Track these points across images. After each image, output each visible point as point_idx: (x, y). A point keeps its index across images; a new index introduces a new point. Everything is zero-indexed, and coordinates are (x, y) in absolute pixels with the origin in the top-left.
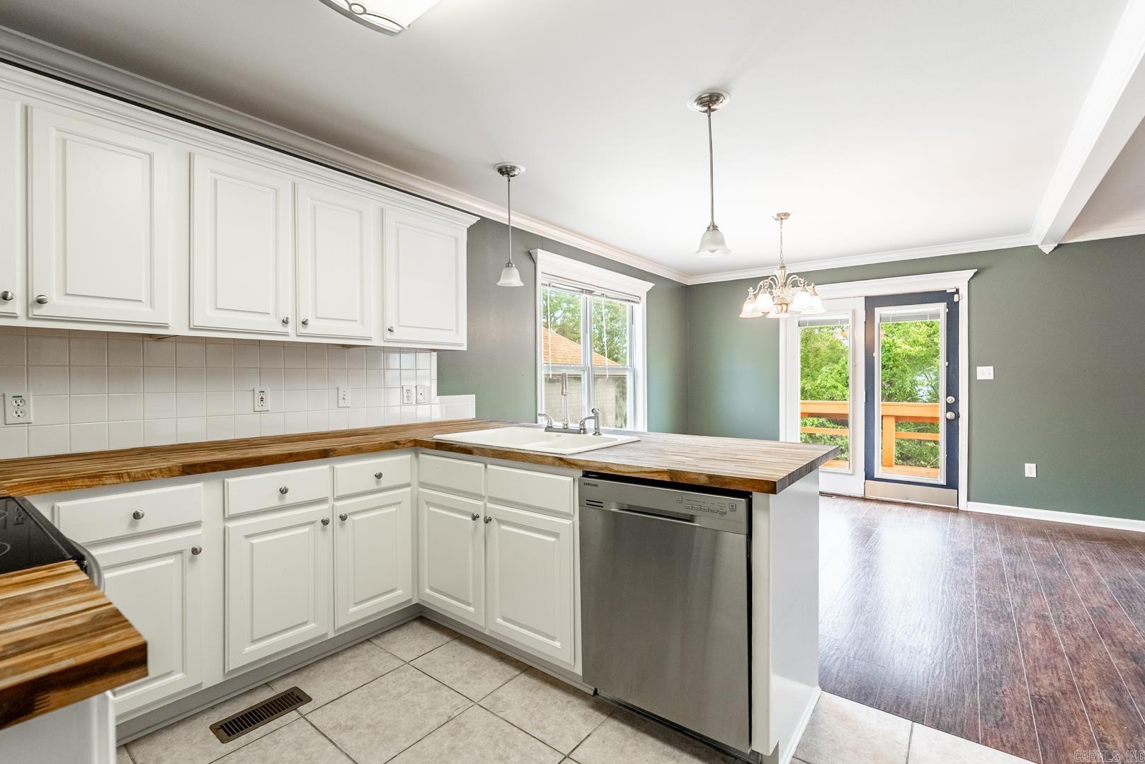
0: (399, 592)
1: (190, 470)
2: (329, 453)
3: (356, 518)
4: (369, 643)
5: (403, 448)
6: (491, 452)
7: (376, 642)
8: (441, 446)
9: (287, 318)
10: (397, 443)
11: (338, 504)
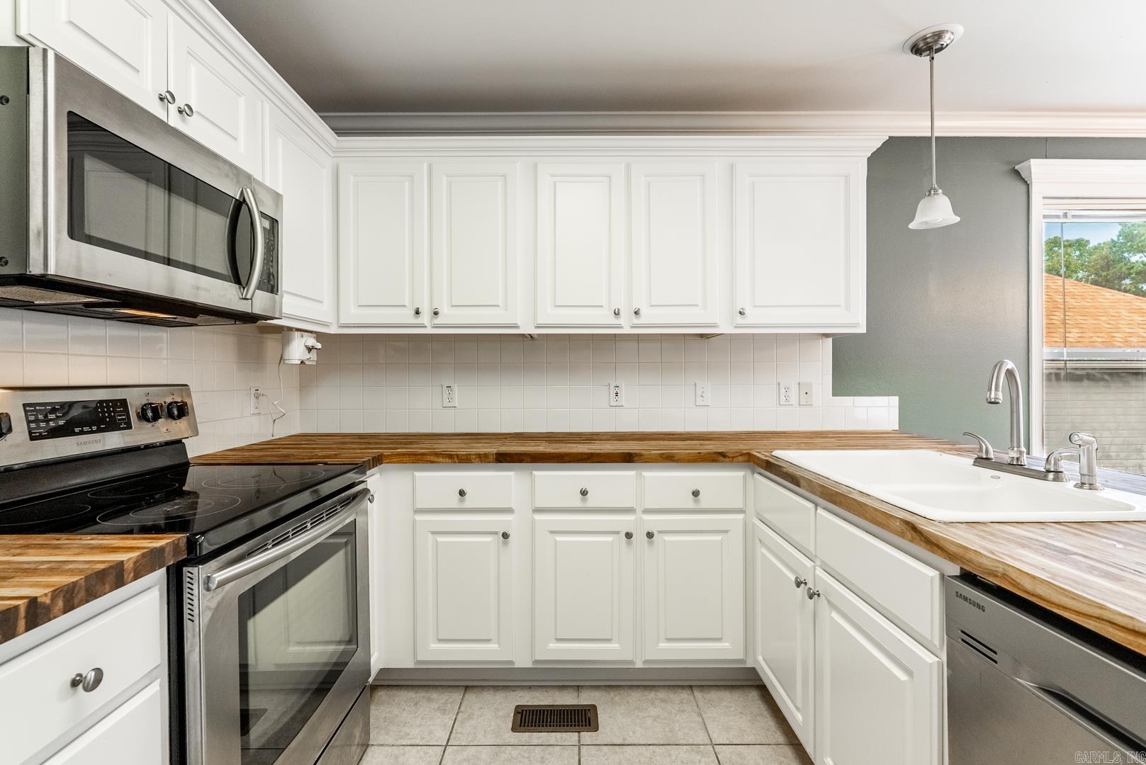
0: (725, 645)
1: (503, 458)
2: (634, 457)
3: (668, 538)
4: (689, 692)
5: (732, 461)
6: (820, 489)
7: (698, 694)
8: (772, 468)
9: (618, 309)
10: (723, 455)
11: (647, 517)
